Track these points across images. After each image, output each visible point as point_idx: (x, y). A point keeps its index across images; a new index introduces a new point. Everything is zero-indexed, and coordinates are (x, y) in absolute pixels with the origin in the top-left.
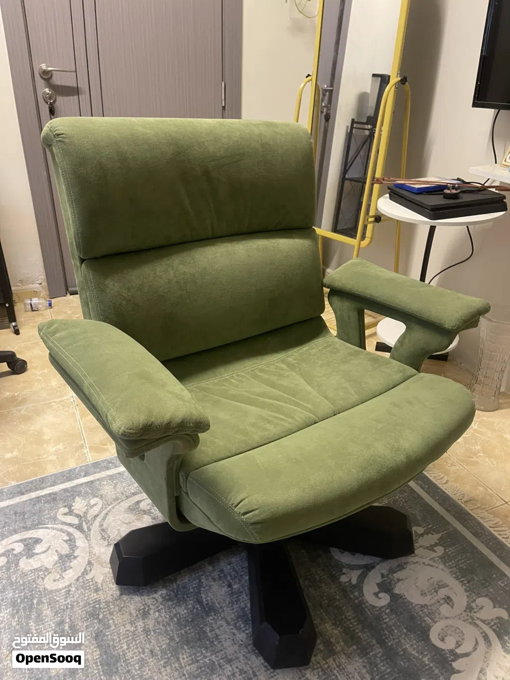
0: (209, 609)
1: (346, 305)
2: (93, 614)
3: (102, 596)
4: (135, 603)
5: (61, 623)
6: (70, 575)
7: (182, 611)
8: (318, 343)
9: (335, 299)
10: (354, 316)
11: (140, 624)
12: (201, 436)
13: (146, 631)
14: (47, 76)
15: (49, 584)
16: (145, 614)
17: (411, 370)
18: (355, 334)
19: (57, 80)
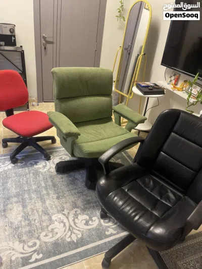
0: (76, 179)
1: (117, 115)
2: (51, 177)
3: (53, 174)
4: (60, 176)
5: (44, 178)
6: (45, 170)
7: (70, 179)
8: (109, 123)
9: (115, 113)
10: (118, 117)
11: (61, 180)
12: (79, 137)
13: (62, 181)
14: (44, 38)
15: (41, 170)
16: (62, 178)
17: (128, 131)
18: (118, 122)
19: (48, 39)
